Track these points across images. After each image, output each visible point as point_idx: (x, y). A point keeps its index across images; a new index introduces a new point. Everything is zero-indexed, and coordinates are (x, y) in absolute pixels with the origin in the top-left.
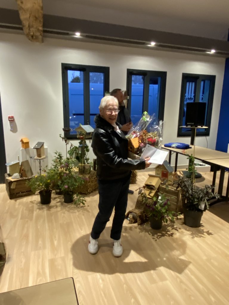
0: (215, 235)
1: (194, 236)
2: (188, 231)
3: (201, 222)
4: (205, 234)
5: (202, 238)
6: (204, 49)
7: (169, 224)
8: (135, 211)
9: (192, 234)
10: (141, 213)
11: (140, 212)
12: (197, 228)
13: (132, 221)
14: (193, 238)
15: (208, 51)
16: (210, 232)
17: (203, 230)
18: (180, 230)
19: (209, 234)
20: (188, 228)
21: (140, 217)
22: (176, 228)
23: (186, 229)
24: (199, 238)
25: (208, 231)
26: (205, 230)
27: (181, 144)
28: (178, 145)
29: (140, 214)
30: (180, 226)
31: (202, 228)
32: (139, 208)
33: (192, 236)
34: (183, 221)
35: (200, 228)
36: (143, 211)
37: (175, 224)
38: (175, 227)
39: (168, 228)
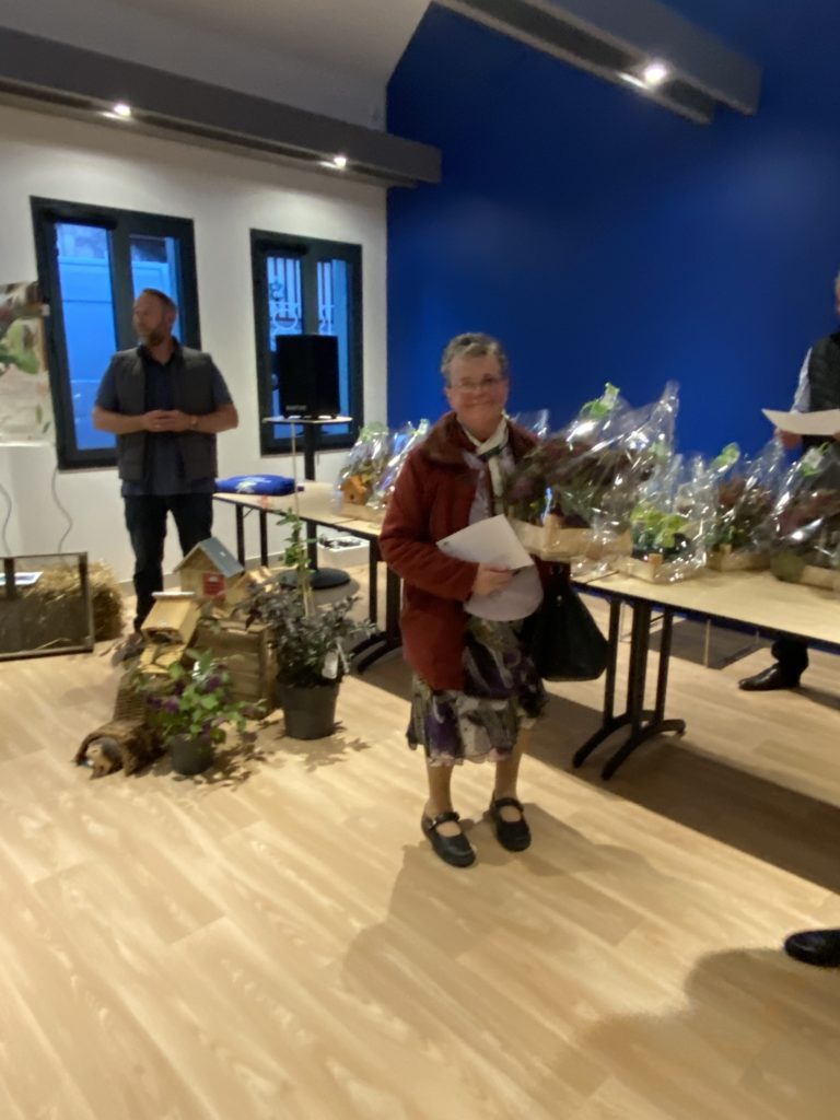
0: (377, 748)
1: (315, 763)
2: (297, 753)
3: (337, 718)
4: (348, 750)
5: (337, 764)
6: (312, 152)
7: (239, 745)
8: (111, 729)
9: (308, 761)
10: (135, 732)
11: (130, 730)
12: (327, 738)
13: (102, 768)
14: (311, 769)
15: (325, 160)
16: (362, 741)
17: (341, 741)
18: (270, 759)
19: (359, 746)
20: (298, 744)
21: (132, 746)
22: (261, 753)
23: (291, 751)
24: (329, 767)
25: (357, 741)
26: (347, 741)
27: (268, 477)
28: (259, 484)
29: (130, 737)
30: (273, 744)
31: (338, 736)
32: (128, 718)
33: (307, 767)
34: (282, 726)
35: (333, 736)
36: (141, 723)
37: (255, 743)
38: (257, 750)
39: (233, 761)
